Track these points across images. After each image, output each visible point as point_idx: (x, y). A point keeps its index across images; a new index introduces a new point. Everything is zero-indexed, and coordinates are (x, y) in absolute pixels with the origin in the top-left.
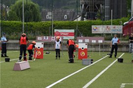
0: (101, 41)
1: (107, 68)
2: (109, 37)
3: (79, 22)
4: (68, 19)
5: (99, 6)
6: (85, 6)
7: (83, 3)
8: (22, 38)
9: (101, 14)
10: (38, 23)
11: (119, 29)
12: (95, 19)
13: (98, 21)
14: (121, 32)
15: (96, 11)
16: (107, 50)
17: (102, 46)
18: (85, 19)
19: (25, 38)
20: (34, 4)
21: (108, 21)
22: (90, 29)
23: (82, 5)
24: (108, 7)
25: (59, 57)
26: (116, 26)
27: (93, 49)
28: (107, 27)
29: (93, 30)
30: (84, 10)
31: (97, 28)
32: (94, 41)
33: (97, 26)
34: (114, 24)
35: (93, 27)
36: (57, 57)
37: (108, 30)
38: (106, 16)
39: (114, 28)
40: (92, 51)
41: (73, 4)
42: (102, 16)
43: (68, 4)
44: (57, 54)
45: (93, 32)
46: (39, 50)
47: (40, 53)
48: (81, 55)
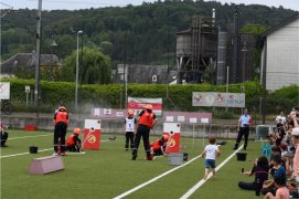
0: (205, 121)
2: (221, 113)
3: (173, 87)
4: (158, 82)
5: (207, 60)
6: (185, 59)
9: (210, 75)
10: (104, 86)
11: (238, 99)
12: (200, 82)
13: (206, 85)
14: (243, 105)
15: (203, 68)
17: (208, 128)
18: (184, 81)
20: (102, 55)
21: (221, 86)
22: (191, 99)
23: (179, 59)
24: (223, 62)
26: (235, 95)
27: (194, 133)
28: (219, 96)
29: (194, 101)
30: (183, 66)
31: (201, 97)
32: (193, 120)
33: (202, 94)
34: (230, 91)
35: (195, 95)
36: (127, 146)
37: (220, 100)
38: (218, 78)
39: (231, 97)
40: (191, 137)
41: (169, 58)
42: (212, 79)
43: (162, 59)
44: (127, 141)
45: (195, 104)
46: (92, 133)
47: (94, 138)
48: (168, 144)
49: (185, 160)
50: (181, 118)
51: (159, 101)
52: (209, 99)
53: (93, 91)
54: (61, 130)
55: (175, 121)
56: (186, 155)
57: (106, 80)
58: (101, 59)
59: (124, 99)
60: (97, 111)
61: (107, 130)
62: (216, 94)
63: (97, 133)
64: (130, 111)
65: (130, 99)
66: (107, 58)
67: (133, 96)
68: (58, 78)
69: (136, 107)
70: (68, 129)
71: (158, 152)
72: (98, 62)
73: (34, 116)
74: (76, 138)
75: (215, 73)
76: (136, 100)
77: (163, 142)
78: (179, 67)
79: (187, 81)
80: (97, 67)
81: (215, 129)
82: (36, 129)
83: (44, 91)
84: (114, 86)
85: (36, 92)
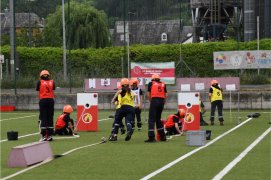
0: (231, 87)
1: (242, 155)
2: (251, 77)
3: (189, 47)
4: (168, 42)
5: (230, 10)
6: (202, 11)
7: (196, 5)
8: (44, 83)
9: (236, 28)
10: (100, 50)
12: (222, 39)
13: (230, 42)
15: (225, 21)
16: (249, 106)
17: (235, 97)
18: (201, 38)
19: (51, 83)
20: (95, 11)
21: (250, 42)
22: (212, 61)
23: (194, 11)
24: (251, 11)
25: (139, 125)
28: (248, 55)
29: (216, 63)
30: (199, 19)
31: (224, 58)
33: (226, 53)
34: (263, 48)
35: (217, 55)
37: (249, 60)
38: (246, 32)
39: (264, 55)
41: (181, 10)
42: (238, 34)
43: (172, 12)
45: (217, 66)
46: (87, 111)
47: (90, 117)
48: (186, 120)
49: (208, 139)
50: (200, 86)
51: (171, 65)
52: (235, 60)
53: (86, 57)
54: (47, 109)
55: (192, 90)
56: (208, 132)
57: (102, 42)
58: (93, 16)
59: (126, 65)
60: (92, 83)
61: (107, 106)
62: (244, 53)
63: (93, 110)
64: (134, 80)
65: (133, 65)
66: (102, 15)
67: (137, 61)
68: (40, 43)
69: (142, 74)
70: (56, 107)
71: (172, 131)
72: (91, 19)
73: (11, 92)
74: (67, 118)
75: (242, 27)
76: (142, 66)
77: (178, 118)
78: (194, 20)
79: (206, 38)
80: (90, 26)
81: (245, 97)
82: (15, 110)
83: (23, 60)
84: (113, 50)
85: (12, 62)
